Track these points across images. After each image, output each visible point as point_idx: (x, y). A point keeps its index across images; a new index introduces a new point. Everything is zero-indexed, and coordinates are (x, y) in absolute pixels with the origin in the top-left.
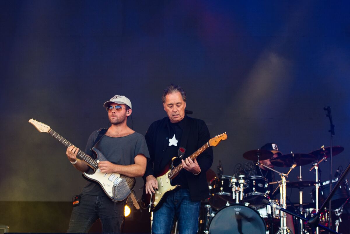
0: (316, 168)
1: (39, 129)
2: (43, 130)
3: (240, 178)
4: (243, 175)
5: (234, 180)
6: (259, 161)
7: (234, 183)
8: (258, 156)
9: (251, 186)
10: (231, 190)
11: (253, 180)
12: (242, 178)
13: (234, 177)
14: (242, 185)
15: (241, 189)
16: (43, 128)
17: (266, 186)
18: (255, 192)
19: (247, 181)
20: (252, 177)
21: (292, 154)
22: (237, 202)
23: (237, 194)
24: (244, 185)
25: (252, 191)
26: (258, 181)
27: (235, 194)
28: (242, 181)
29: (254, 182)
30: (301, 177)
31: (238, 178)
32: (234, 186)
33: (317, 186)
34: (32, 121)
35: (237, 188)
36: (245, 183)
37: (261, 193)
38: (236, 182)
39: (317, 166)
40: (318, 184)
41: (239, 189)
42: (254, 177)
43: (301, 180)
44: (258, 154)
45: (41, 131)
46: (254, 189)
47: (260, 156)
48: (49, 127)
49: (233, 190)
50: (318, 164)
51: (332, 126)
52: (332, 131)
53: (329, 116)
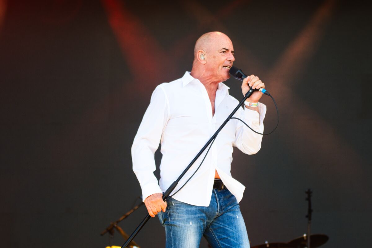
21: (266, 245)
51: (310, 211)
52: (309, 216)
53: (309, 199)
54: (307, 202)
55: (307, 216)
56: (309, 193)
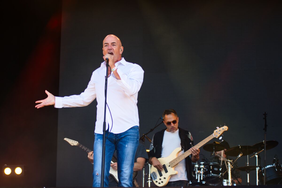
0: (257, 156)
1: (70, 143)
2: (73, 144)
3: (201, 165)
4: (203, 162)
5: (197, 166)
6: (214, 152)
7: (197, 168)
8: (214, 148)
9: (209, 169)
10: (195, 172)
11: (211, 165)
12: (202, 164)
13: (197, 164)
14: (202, 169)
15: (202, 172)
16: (74, 143)
17: (220, 170)
18: (211, 174)
19: (206, 166)
20: (210, 164)
21: (239, 146)
22: (199, 181)
23: (199, 176)
24: (204, 169)
25: (210, 173)
26: (214, 166)
27: (198, 176)
28: (202, 166)
29: (211, 167)
30: (248, 163)
31: (200, 165)
32: (197, 170)
33: (257, 169)
34: (65, 139)
35: (198, 172)
36: (205, 167)
37: (217, 175)
38: (198, 167)
39: (257, 155)
40: (258, 167)
41: (200, 172)
42: (211, 164)
43: (248, 165)
44: (214, 147)
45: (72, 145)
46: (211, 172)
47: (215, 148)
48: (78, 142)
49: (196, 173)
50: (258, 153)
51: (266, 126)
52: (265, 129)
53: (265, 119)
54: (264, 120)
55: (264, 129)
56: (265, 114)
